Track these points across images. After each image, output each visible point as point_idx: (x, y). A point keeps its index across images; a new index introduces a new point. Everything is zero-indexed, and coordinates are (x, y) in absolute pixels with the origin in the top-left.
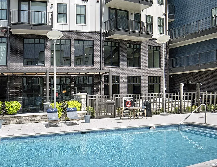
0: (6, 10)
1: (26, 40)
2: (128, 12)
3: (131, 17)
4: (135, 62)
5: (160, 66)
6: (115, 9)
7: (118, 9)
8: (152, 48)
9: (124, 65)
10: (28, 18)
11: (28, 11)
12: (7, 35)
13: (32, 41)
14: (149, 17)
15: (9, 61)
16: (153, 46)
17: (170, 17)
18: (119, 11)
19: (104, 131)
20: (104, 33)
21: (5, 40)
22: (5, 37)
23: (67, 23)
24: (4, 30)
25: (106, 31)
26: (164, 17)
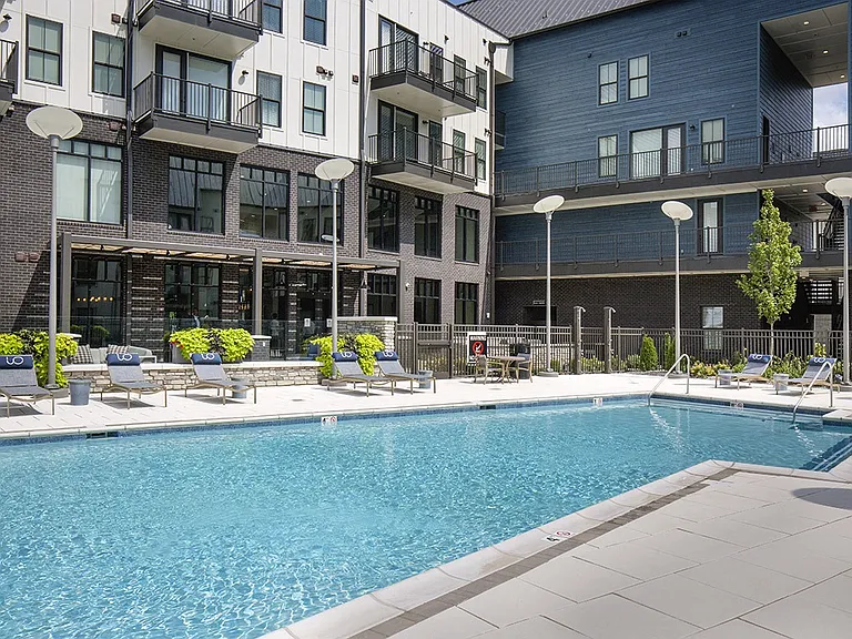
0: (120, 68)
1: (175, 161)
2: (416, 116)
3: (424, 131)
4: (429, 244)
5: (477, 259)
6: (391, 106)
7: (398, 108)
8: (462, 210)
9: (407, 249)
10: (181, 101)
11: (181, 82)
12: (125, 140)
13: (189, 164)
14: (458, 135)
15: (130, 216)
16: (465, 209)
17: (499, 141)
18: (399, 112)
19: (520, 405)
20: (368, 164)
21: (115, 153)
22: (119, 146)
23: (280, 126)
24: (114, 125)
25: (373, 160)
26: (487, 139)
